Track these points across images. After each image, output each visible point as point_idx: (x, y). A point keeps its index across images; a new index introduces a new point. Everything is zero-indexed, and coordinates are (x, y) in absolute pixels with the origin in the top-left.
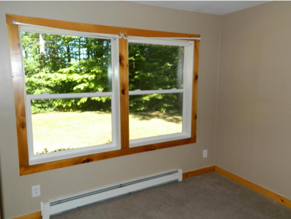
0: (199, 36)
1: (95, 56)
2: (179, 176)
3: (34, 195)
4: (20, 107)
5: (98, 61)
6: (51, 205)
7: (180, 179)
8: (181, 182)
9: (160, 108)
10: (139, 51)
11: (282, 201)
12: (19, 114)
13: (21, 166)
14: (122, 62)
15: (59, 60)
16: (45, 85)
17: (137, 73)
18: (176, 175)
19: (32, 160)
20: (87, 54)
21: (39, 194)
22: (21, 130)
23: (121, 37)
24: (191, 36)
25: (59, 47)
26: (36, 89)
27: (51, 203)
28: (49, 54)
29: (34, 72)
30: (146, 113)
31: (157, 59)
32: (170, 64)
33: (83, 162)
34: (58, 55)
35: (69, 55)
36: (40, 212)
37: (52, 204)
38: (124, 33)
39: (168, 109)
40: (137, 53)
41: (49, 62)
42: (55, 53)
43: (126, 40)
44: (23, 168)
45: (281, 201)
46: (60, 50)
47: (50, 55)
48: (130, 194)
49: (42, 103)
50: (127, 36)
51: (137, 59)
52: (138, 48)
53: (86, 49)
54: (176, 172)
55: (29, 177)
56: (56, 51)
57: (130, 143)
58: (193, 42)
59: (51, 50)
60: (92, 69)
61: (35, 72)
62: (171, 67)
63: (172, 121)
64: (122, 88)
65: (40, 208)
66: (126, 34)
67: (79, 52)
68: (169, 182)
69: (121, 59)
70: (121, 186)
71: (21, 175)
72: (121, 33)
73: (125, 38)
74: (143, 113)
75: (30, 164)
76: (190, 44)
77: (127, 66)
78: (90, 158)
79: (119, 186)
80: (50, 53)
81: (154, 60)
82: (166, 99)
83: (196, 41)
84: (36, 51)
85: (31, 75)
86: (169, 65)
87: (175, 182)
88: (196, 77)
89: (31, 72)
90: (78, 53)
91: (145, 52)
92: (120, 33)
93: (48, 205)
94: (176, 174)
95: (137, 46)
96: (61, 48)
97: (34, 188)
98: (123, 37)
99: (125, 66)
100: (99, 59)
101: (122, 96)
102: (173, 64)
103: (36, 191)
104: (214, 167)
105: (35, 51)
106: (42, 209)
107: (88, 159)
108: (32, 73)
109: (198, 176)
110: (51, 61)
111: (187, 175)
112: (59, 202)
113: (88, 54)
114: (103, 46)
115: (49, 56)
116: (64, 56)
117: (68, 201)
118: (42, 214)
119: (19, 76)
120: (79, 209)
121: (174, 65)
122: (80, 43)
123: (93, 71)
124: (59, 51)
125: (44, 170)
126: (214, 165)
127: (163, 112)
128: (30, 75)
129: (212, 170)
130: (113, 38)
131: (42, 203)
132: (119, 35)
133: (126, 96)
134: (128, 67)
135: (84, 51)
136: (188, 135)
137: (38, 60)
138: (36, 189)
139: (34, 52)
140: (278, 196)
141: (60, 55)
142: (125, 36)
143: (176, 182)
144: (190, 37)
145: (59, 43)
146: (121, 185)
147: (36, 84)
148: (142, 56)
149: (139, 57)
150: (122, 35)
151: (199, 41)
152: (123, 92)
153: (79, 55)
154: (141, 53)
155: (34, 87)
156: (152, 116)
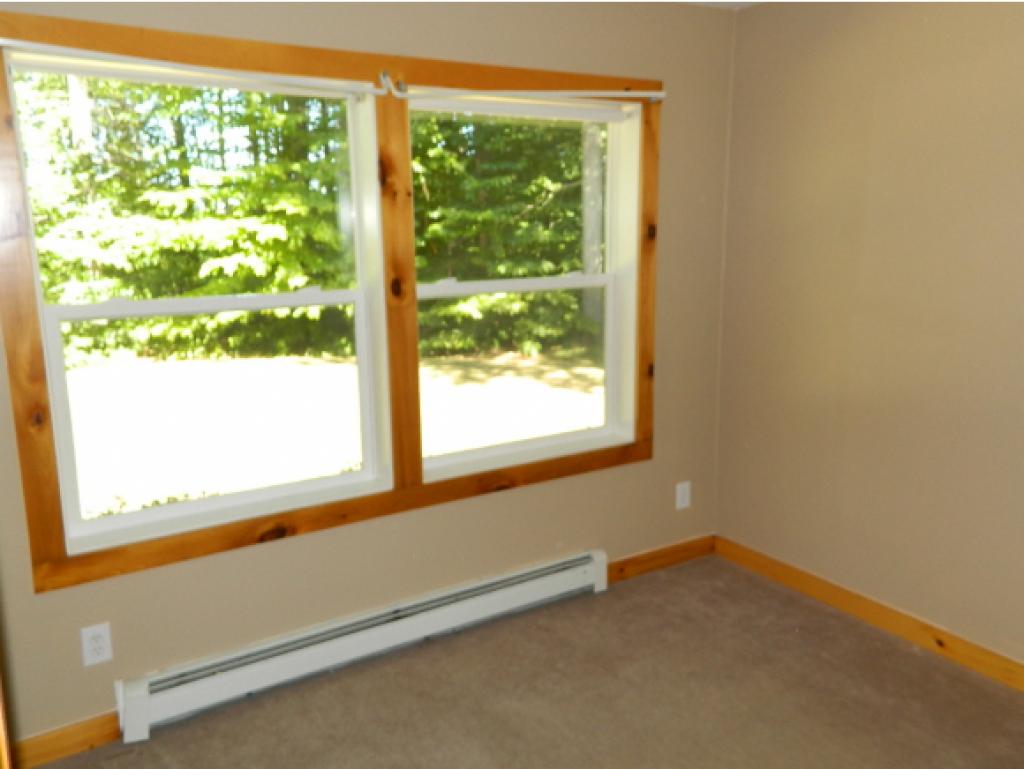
0: (658, 86)
1: (281, 155)
2: (595, 575)
3: (90, 659)
4: (24, 350)
5: (293, 176)
6: (152, 692)
7: (601, 584)
8: (603, 594)
9: (520, 340)
10: (440, 136)
11: (940, 643)
12: (23, 376)
13: (37, 562)
14: (390, 180)
15: (148, 173)
16: (99, 264)
17: (435, 214)
18: (585, 572)
19: (78, 539)
20: (250, 149)
21: (107, 655)
22: (33, 430)
23: (383, 92)
24: (629, 85)
25: (143, 125)
26: (65, 277)
27: (151, 685)
28: (107, 150)
29: (54, 217)
30: (471, 359)
31: (504, 166)
32: (554, 180)
33: (262, 539)
34: (140, 153)
35: (183, 156)
36: (115, 717)
37: (156, 688)
38: (393, 78)
39: (546, 344)
40: (434, 146)
41: (109, 181)
42: (132, 147)
43: (402, 103)
44: (46, 567)
45: (933, 645)
46: (147, 133)
47: (112, 153)
48: (429, 641)
49: (97, 331)
50: (403, 87)
51: (434, 166)
52: (436, 128)
53: (246, 130)
54: (587, 559)
55: (67, 598)
56: (134, 140)
57: (426, 467)
58: (636, 108)
59: (112, 136)
60: (273, 204)
61: (60, 216)
62: (558, 195)
63: (565, 384)
64: (392, 276)
65: (114, 702)
66: (400, 77)
67: (222, 141)
68: (561, 595)
69: (385, 169)
70: (397, 616)
71: (39, 590)
72: (384, 75)
73: (396, 94)
74: (461, 358)
75: (73, 548)
76: (629, 115)
77: (409, 194)
78: (286, 524)
79: (391, 617)
80: (110, 147)
81: (495, 167)
82: (541, 310)
83: (648, 106)
84: (60, 138)
85: (47, 226)
86: (548, 184)
87: (583, 597)
88: (650, 233)
89: (46, 217)
90: (216, 146)
91: (462, 140)
92: (381, 76)
93: (142, 689)
94: (587, 567)
95: (433, 120)
96: (152, 128)
97: (87, 633)
98: (390, 93)
99: (401, 196)
100: (296, 167)
101: (395, 302)
102: (565, 181)
103: (97, 643)
104: (714, 538)
105: (56, 139)
106: (121, 707)
107: (279, 528)
108: (49, 221)
109: (662, 574)
110: (116, 176)
111: (622, 570)
112: (182, 680)
113: (254, 149)
114: (308, 118)
115: (107, 156)
116: (163, 160)
117: (214, 673)
118: (121, 724)
119: (12, 237)
120: (252, 699)
121: (566, 186)
122: (221, 109)
123: (277, 208)
124: (145, 138)
125: (123, 571)
126: (713, 533)
127: (529, 355)
128: (40, 229)
129: (708, 548)
130: (353, 93)
131: (119, 687)
132: (378, 84)
133: (405, 302)
134: (412, 198)
135: (238, 136)
136: (626, 434)
137: (69, 173)
138: (96, 638)
139: (52, 141)
140: (927, 628)
141: (148, 154)
142: (398, 85)
143: (585, 595)
144: (627, 89)
145: (143, 109)
146: (397, 612)
147: (66, 264)
148: (451, 156)
149: (441, 159)
150: (388, 83)
151: (659, 102)
152: (396, 287)
153: (222, 152)
154: (449, 147)
155: (58, 273)
156: (496, 371)
